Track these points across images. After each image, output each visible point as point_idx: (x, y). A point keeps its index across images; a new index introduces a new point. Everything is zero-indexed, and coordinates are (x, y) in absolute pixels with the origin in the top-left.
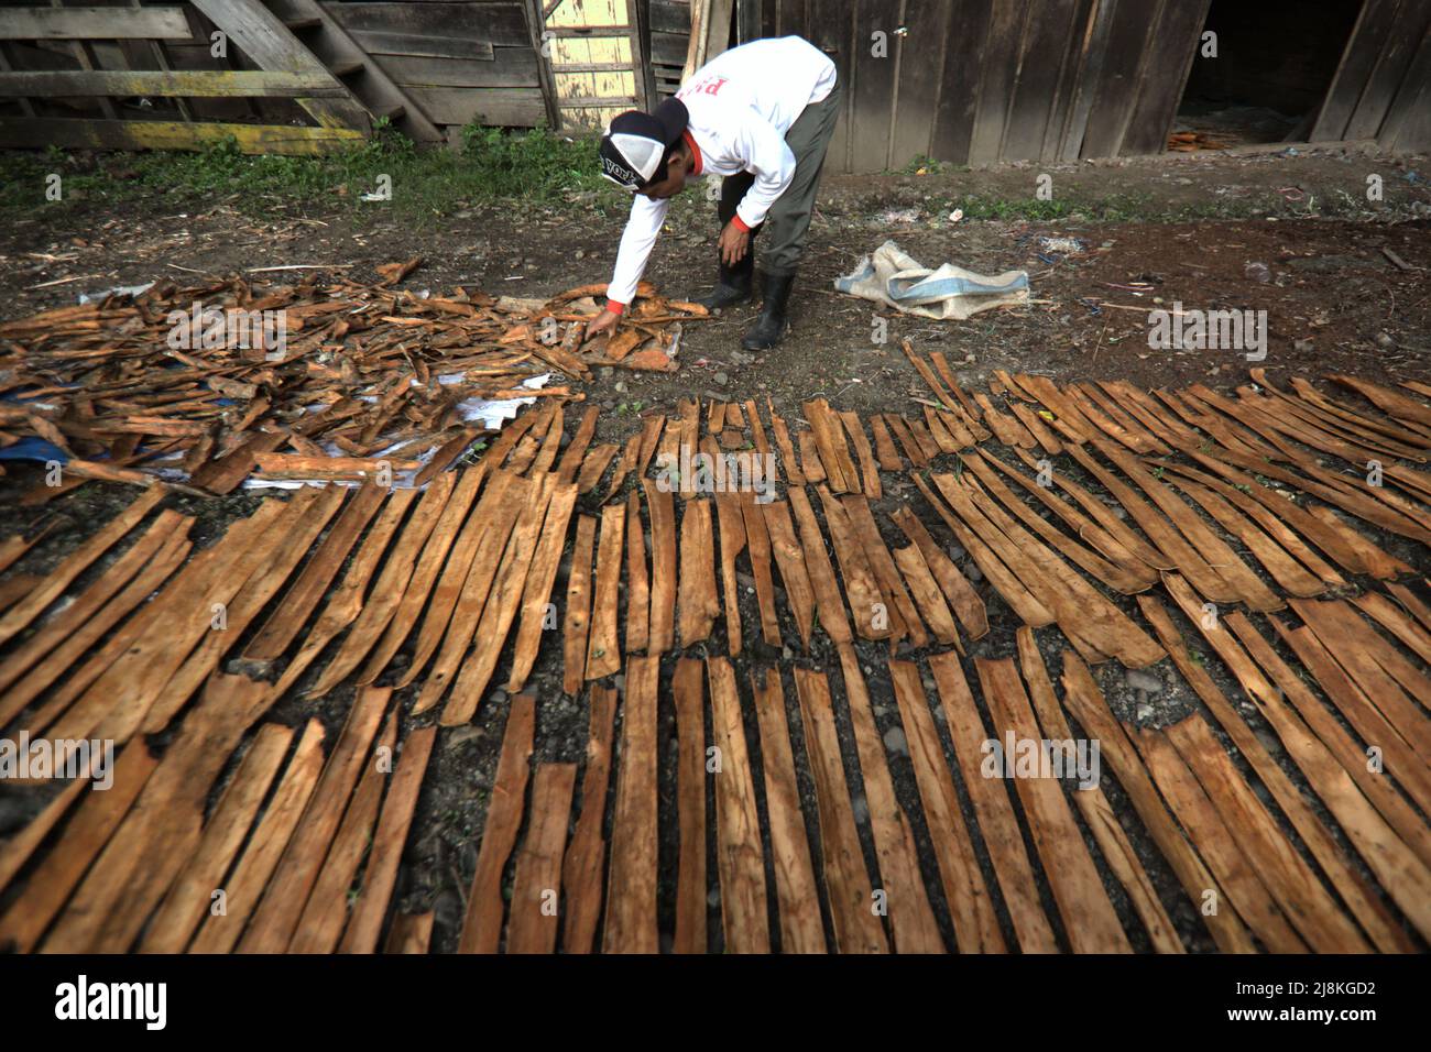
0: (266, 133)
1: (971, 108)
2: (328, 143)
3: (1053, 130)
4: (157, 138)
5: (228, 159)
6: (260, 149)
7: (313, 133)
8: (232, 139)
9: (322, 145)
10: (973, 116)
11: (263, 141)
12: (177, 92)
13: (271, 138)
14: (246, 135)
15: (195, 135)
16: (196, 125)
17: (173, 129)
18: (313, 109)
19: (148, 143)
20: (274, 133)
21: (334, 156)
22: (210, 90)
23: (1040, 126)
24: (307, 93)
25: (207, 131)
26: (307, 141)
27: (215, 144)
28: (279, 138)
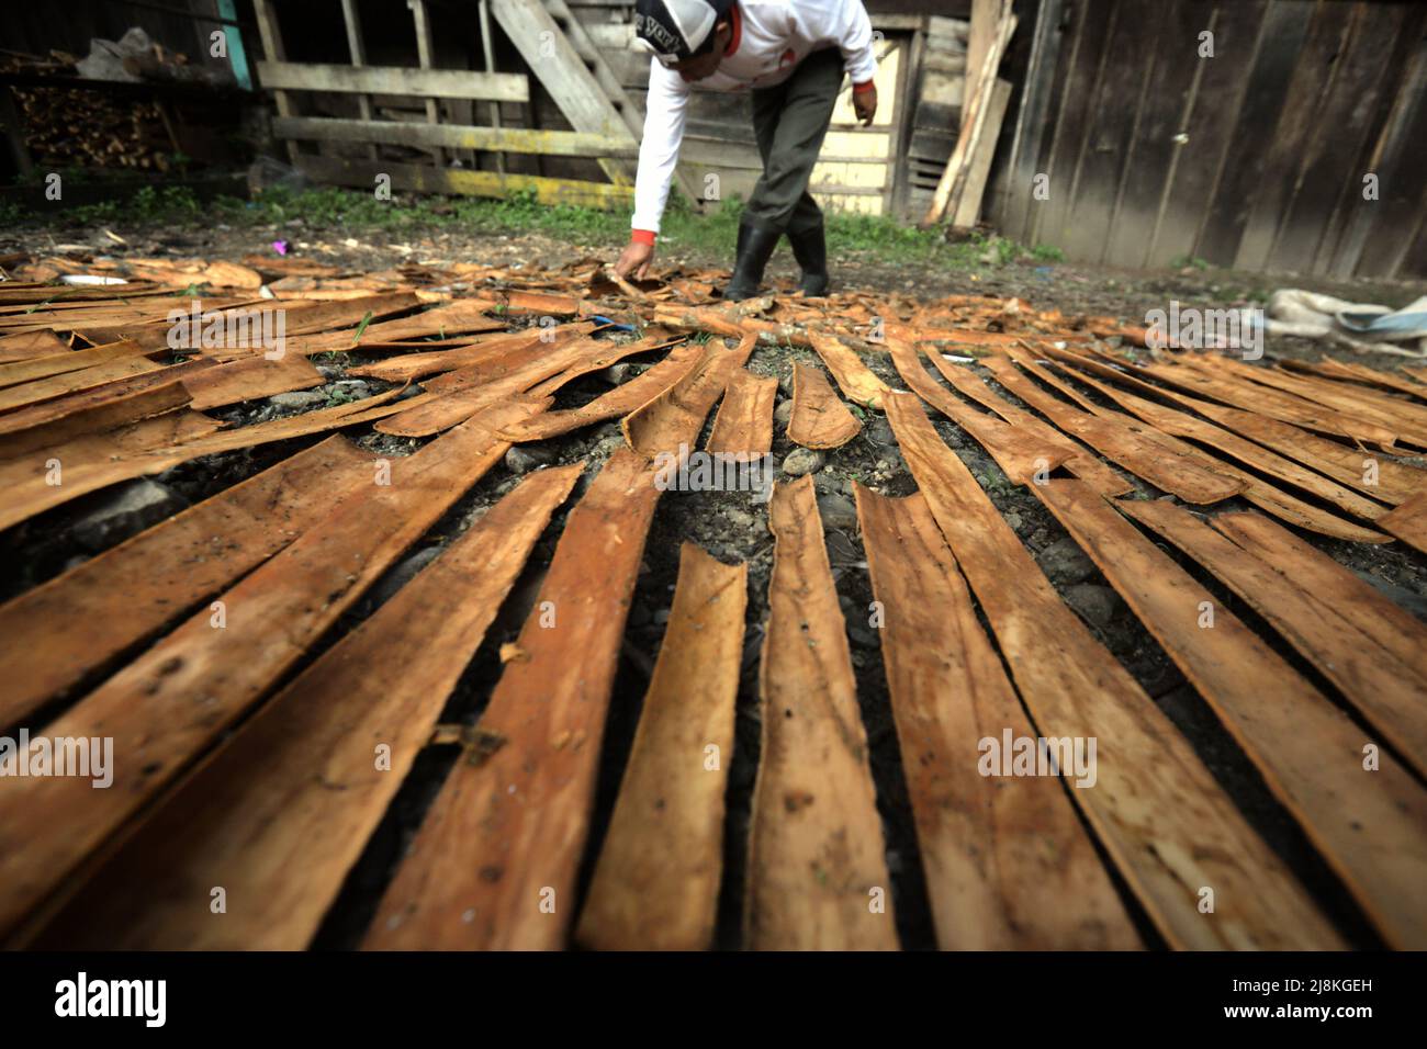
0: (564, 187)
1: (1242, 216)
2: (615, 199)
3: (1327, 245)
4: (472, 186)
5: (528, 206)
6: (555, 200)
7: (604, 189)
8: (533, 190)
9: (609, 200)
10: (1243, 225)
11: (560, 194)
12: (501, 147)
13: (567, 192)
14: (546, 187)
15: (504, 185)
16: (507, 176)
17: (487, 179)
18: (611, 169)
19: (461, 190)
20: (570, 187)
21: (618, 210)
22: (527, 146)
23: (1313, 241)
24: (609, 155)
25: (515, 182)
26: (597, 196)
27: (520, 193)
28: (574, 192)
